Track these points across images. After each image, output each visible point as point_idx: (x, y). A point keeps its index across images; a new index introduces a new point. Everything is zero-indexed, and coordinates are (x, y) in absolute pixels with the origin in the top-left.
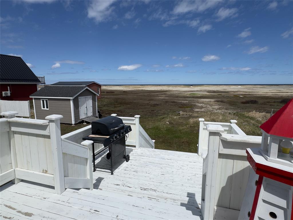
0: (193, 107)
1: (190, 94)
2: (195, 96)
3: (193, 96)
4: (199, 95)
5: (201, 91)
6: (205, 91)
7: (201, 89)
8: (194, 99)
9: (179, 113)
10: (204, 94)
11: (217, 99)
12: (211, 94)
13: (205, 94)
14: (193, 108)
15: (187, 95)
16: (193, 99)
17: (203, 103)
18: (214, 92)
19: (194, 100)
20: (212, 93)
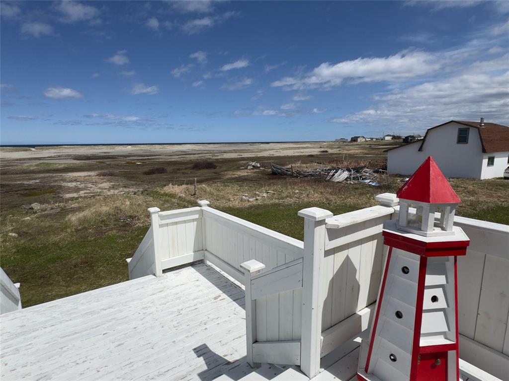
0: (58, 191)
1: (36, 165)
2: (51, 167)
3: (47, 168)
4: (61, 166)
5: (59, 157)
6: (68, 157)
7: (59, 154)
8: (51, 174)
9: (32, 209)
10: (70, 164)
11: (100, 171)
12: (85, 163)
13: (73, 164)
14: (59, 193)
15: (32, 168)
16: (48, 175)
17: (76, 181)
18: (88, 158)
19: (52, 177)
20: (85, 160)
